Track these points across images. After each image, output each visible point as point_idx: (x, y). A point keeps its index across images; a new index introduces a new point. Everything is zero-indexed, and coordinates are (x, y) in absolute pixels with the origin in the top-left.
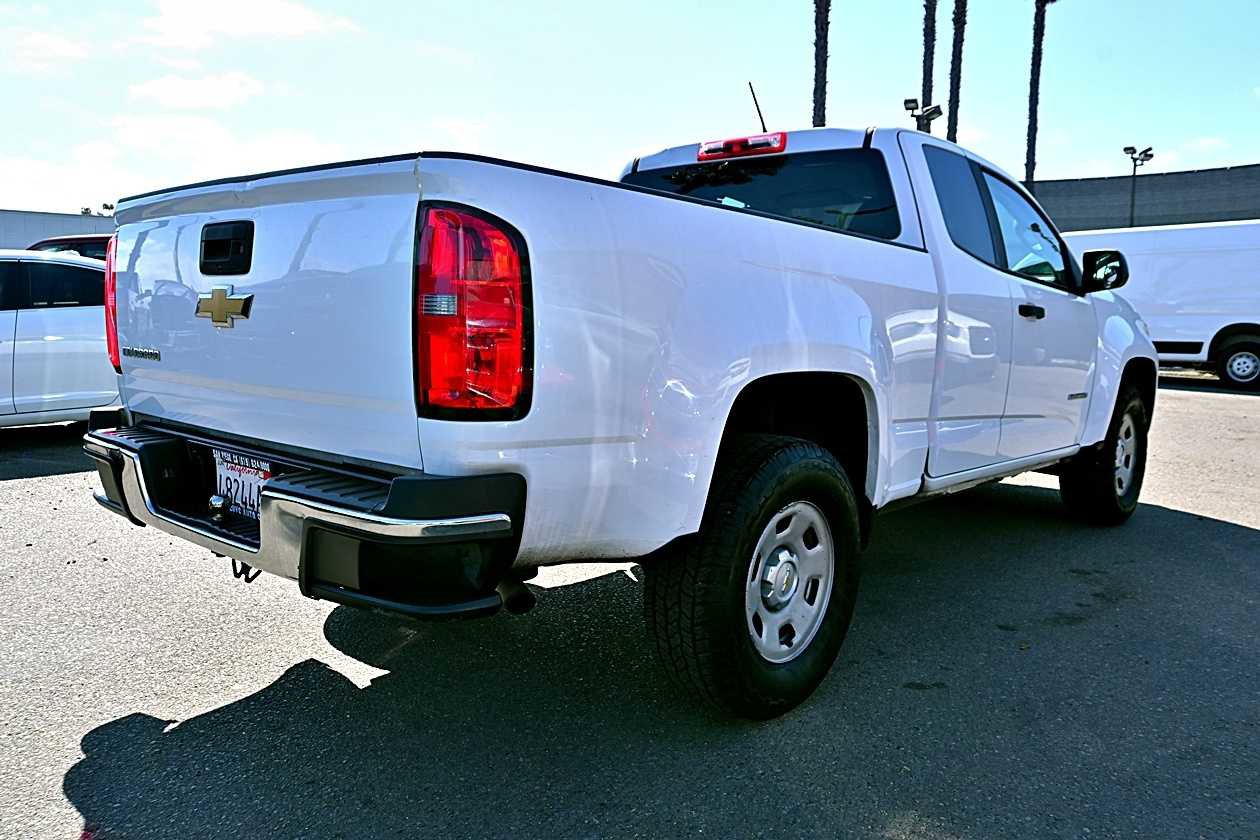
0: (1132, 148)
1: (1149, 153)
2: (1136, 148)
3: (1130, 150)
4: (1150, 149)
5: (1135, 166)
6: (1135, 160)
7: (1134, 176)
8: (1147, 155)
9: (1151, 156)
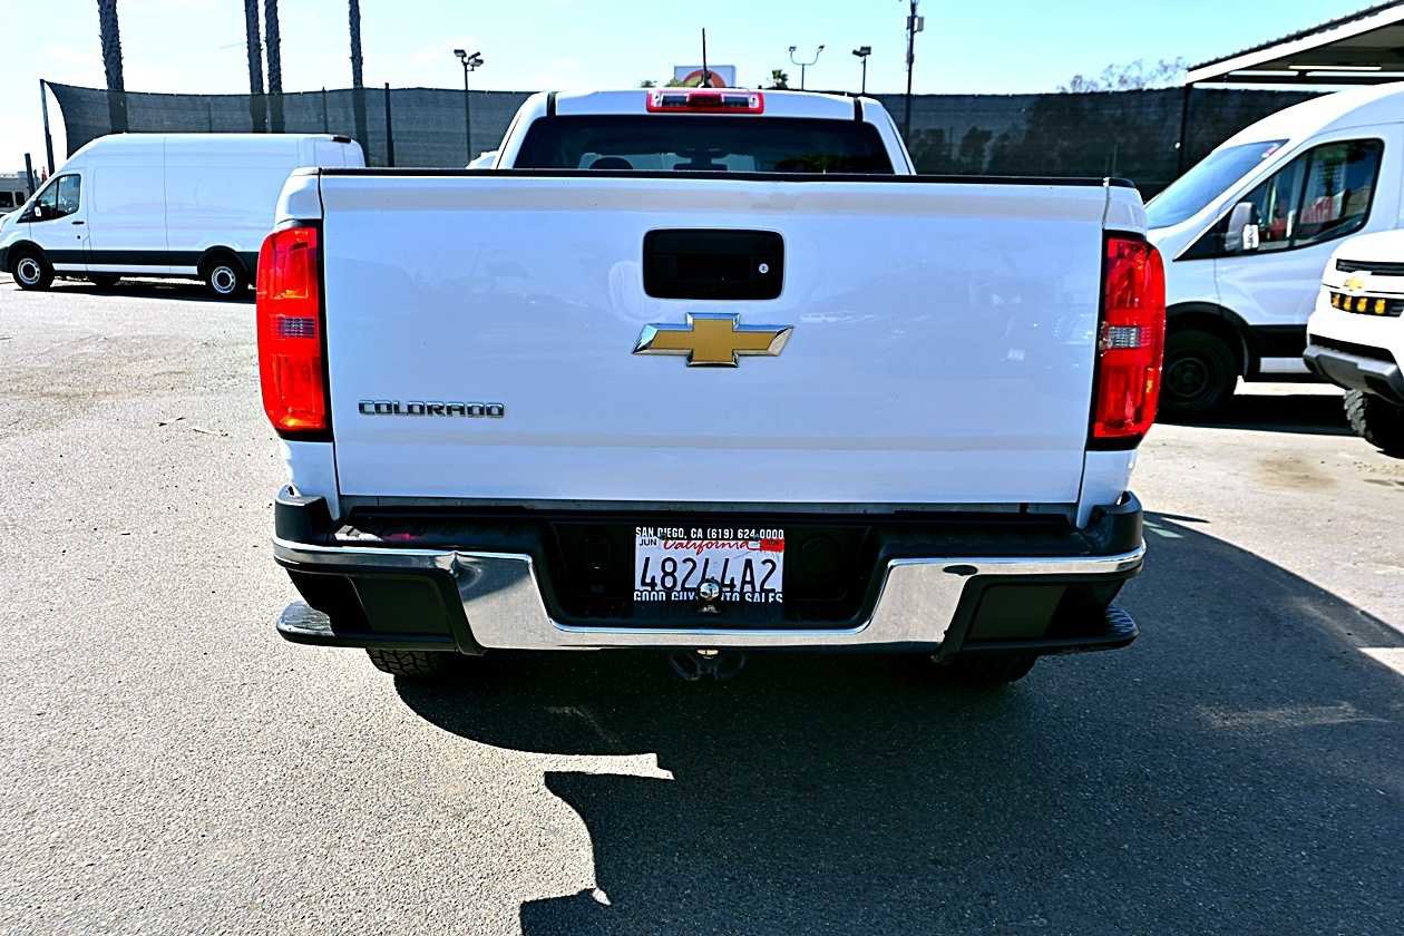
0: (463, 51)
1: (478, 58)
2: (466, 52)
3: (460, 53)
4: (478, 54)
5: (466, 71)
6: (465, 64)
7: (466, 91)
8: (477, 61)
9: (481, 62)
